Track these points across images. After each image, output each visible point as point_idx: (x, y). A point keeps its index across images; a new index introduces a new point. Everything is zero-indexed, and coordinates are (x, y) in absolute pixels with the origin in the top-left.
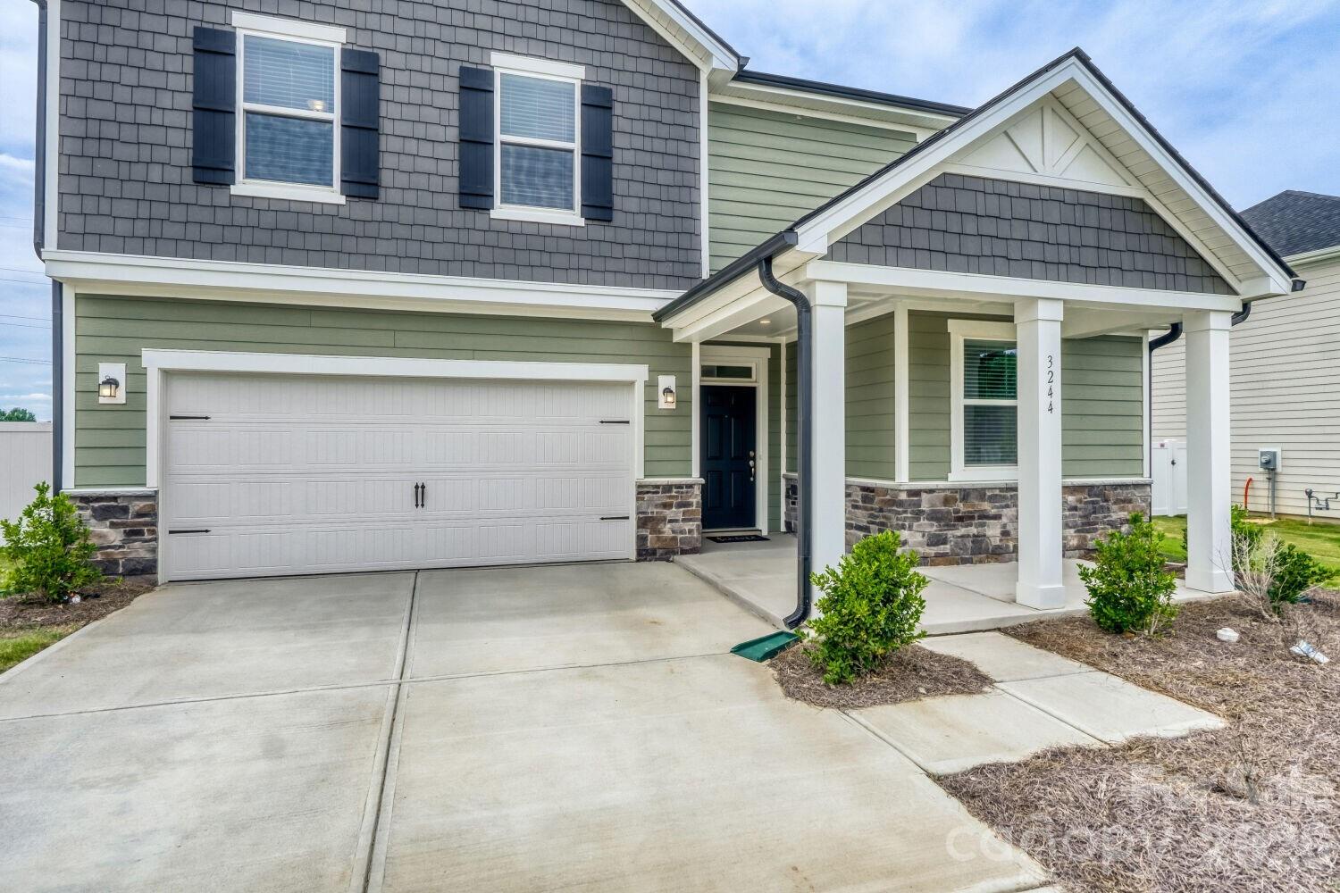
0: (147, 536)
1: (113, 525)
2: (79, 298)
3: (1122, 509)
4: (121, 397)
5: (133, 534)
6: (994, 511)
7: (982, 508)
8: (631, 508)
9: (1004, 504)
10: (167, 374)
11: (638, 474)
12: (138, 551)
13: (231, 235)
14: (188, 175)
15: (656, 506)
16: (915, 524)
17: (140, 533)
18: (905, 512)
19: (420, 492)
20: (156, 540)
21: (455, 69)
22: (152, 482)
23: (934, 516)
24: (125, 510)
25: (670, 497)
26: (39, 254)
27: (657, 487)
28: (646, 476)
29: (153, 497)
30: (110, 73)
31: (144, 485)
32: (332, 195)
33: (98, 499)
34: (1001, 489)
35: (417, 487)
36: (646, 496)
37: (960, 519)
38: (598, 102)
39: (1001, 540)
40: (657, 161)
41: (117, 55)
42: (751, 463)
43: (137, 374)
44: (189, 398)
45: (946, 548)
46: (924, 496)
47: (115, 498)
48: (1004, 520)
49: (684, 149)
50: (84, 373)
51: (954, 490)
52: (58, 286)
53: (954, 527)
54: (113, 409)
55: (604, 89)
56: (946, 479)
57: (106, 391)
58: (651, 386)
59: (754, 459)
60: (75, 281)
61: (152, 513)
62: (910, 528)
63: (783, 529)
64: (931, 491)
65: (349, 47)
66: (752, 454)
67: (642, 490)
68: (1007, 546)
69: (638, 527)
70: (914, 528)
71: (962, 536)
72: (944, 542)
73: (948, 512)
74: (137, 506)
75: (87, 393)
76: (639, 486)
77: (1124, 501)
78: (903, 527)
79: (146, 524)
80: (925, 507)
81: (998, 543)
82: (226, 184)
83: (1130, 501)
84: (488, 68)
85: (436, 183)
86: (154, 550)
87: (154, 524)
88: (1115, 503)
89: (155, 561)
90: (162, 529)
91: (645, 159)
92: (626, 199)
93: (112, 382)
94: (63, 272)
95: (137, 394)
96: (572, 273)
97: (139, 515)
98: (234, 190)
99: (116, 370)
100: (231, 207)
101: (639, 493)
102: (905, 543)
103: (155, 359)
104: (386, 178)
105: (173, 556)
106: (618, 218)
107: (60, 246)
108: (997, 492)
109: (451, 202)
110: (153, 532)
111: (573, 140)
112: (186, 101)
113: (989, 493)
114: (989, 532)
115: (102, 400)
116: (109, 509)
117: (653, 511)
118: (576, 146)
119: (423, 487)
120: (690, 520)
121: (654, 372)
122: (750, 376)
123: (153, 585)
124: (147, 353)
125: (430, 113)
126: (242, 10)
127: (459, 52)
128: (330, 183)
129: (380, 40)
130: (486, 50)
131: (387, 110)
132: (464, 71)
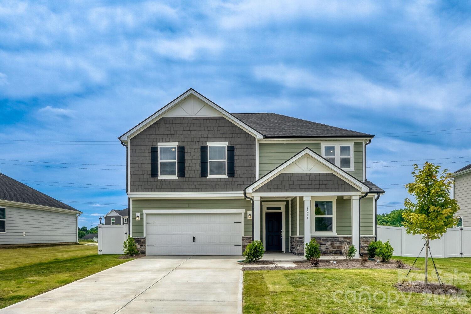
0: (144, 246)
1: (138, 244)
2: (132, 200)
3: (365, 243)
4: (139, 220)
5: (142, 246)
6: (323, 243)
7: (320, 242)
8: (241, 243)
9: (326, 241)
10: (147, 214)
11: (243, 235)
12: (142, 249)
13: (158, 187)
14: (150, 175)
15: (247, 242)
16: (301, 245)
17: (143, 246)
18: (298, 243)
19: (194, 238)
20: (145, 247)
21: (200, 147)
22: (145, 236)
24: (140, 241)
25: (250, 240)
26: (127, 194)
27: (247, 238)
28: (244, 235)
29: (145, 238)
30: (137, 158)
31: (143, 236)
32: (176, 177)
33: (136, 239)
34: (326, 238)
35: (194, 237)
36: (244, 240)
38: (231, 150)
39: (326, 250)
40: (245, 161)
41: (139, 154)
42: (281, 233)
43: (142, 215)
44: (151, 219)
47: (138, 239)
48: (327, 245)
49: (251, 157)
50: (134, 215)
52: (129, 199)
54: (138, 222)
55: (232, 146)
57: (137, 218)
58: (246, 214)
59: (282, 232)
60: (132, 198)
61: (144, 242)
62: (299, 246)
63: (290, 251)
65: (179, 146)
66: (281, 231)
67: (244, 239)
68: (328, 252)
69: (243, 247)
70: (301, 246)
74: (142, 240)
75: (134, 218)
76: (243, 238)
77: (366, 241)
78: (298, 246)
79: (144, 244)
81: (325, 251)
82: (157, 177)
83: (368, 241)
84: (207, 146)
85: (196, 172)
86: (145, 249)
87: (145, 244)
88: (363, 242)
89: (145, 251)
90: (146, 245)
91: (242, 161)
92: (237, 171)
93: (138, 216)
94: (130, 196)
95: (142, 218)
96: (225, 189)
97: (143, 242)
98: (159, 178)
99: (138, 214)
100: (158, 181)
101: (243, 239)
102: (298, 250)
103: (145, 212)
104: (186, 172)
105: (148, 250)
106: (236, 175)
107: (130, 192)
108: (325, 238)
109: (199, 175)
110: (145, 245)
111: (225, 159)
112: (150, 162)
113: (322, 239)
114: (322, 248)
115: (136, 220)
116: (138, 241)
117: (246, 243)
118: (226, 160)
119: (195, 237)
121: (246, 211)
122: (281, 210)
123: (145, 256)
124: (143, 211)
125: (195, 157)
126: (159, 142)
127: (200, 143)
128: (175, 175)
129: (185, 143)
130: (206, 142)
131: (186, 158)
132: (202, 147)
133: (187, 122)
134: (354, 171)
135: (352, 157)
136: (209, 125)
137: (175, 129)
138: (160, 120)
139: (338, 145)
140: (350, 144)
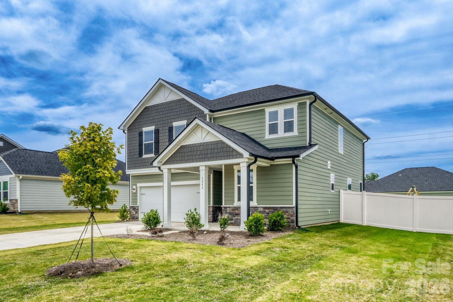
1: (134, 211)
2: (132, 176)
4: (135, 192)
5: (136, 212)
10: (141, 187)
13: (143, 164)
14: (138, 155)
16: (225, 215)
22: (138, 205)
23: (230, 213)
30: (131, 142)
32: (153, 155)
33: (133, 207)
37: (236, 215)
41: (132, 139)
43: (136, 187)
44: (144, 191)
45: (233, 221)
46: (228, 208)
47: (134, 207)
50: (132, 188)
51: (235, 207)
53: (235, 217)
56: (233, 205)
61: (138, 209)
64: (229, 207)
65: (155, 129)
71: (236, 219)
72: (232, 220)
73: (233, 213)
74: (137, 208)
80: (228, 211)
82: (142, 156)
84: (173, 126)
86: (138, 215)
89: (138, 217)
93: (134, 189)
94: (130, 173)
95: (137, 191)
98: (143, 157)
99: (134, 187)
100: (143, 160)
103: (139, 185)
107: (127, 169)
110: (138, 212)
112: (138, 144)
115: (133, 192)
116: (134, 209)
120: (210, 215)
123: (138, 221)
124: (138, 184)
125: (165, 137)
126: (144, 127)
127: (169, 124)
128: (153, 153)
129: (159, 126)
130: (172, 122)
131: (160, 138)
132: (169, 128)
133: (160, 107)
134: (297, 134)
135: (295, 119)
136: (174, 107)
137: (153, 115)
138: (144, 109)
139: (280, 109)
140: (294, 106)
